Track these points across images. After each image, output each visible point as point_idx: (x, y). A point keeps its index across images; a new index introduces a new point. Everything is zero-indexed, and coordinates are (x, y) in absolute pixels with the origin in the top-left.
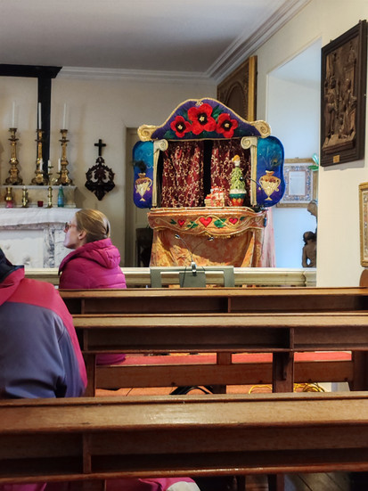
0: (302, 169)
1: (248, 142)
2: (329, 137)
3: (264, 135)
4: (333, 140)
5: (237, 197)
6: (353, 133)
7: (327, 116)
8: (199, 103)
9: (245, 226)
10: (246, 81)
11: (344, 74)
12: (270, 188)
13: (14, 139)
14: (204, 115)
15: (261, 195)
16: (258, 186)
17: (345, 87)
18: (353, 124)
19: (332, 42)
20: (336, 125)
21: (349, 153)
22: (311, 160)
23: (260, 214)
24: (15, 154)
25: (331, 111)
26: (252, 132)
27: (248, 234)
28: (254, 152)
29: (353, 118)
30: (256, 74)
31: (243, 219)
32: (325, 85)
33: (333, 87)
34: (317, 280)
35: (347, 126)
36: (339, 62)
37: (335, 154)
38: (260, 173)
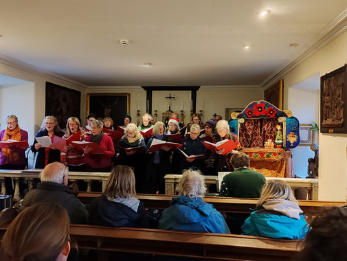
0: (306, 128)
1: (281, 119)
2: (326, 120)
3: (289, 116)
4: (329, 121)
5: (279, 144)
6: (342, 120)
7: (325, 109)
8: (258, 102)
9: (280, 157)
10: (279, 90)
11: (335, 90)
12: (292, 140)
13: (182, 115)
14: (261, 108)
15: (288, 143)
16: (287, 139)
17: (337, 97)
18: (342, 115)
19: (327, 75)
20: (330, 114)
21: (339, 129)
22: (311, 125)
23: (288, 152)
24: (183, 120)
25: (327, 107)
26: (284, 115)
27: (282, 161)
28: (284, 124)
29: (342, 111)
30: (283, 86)
31: (279, 154)
32: (323, 95)
33: (328, 96)
34: (319, 185)
35: (337, 116)
36: (332, 84)
37: (331, 128)
38: (288, 133)
